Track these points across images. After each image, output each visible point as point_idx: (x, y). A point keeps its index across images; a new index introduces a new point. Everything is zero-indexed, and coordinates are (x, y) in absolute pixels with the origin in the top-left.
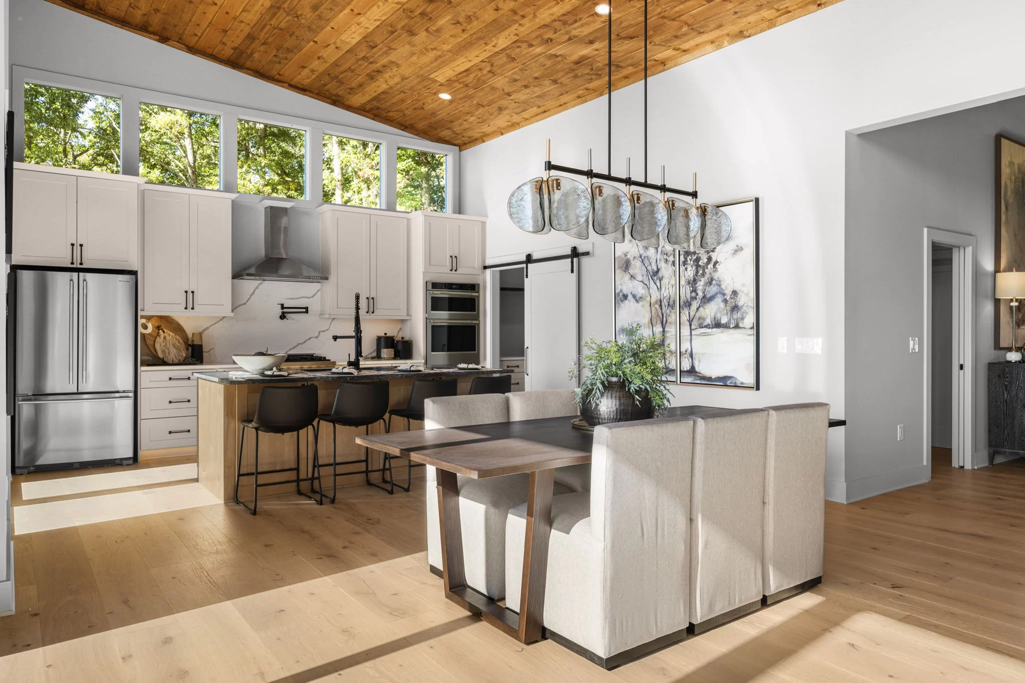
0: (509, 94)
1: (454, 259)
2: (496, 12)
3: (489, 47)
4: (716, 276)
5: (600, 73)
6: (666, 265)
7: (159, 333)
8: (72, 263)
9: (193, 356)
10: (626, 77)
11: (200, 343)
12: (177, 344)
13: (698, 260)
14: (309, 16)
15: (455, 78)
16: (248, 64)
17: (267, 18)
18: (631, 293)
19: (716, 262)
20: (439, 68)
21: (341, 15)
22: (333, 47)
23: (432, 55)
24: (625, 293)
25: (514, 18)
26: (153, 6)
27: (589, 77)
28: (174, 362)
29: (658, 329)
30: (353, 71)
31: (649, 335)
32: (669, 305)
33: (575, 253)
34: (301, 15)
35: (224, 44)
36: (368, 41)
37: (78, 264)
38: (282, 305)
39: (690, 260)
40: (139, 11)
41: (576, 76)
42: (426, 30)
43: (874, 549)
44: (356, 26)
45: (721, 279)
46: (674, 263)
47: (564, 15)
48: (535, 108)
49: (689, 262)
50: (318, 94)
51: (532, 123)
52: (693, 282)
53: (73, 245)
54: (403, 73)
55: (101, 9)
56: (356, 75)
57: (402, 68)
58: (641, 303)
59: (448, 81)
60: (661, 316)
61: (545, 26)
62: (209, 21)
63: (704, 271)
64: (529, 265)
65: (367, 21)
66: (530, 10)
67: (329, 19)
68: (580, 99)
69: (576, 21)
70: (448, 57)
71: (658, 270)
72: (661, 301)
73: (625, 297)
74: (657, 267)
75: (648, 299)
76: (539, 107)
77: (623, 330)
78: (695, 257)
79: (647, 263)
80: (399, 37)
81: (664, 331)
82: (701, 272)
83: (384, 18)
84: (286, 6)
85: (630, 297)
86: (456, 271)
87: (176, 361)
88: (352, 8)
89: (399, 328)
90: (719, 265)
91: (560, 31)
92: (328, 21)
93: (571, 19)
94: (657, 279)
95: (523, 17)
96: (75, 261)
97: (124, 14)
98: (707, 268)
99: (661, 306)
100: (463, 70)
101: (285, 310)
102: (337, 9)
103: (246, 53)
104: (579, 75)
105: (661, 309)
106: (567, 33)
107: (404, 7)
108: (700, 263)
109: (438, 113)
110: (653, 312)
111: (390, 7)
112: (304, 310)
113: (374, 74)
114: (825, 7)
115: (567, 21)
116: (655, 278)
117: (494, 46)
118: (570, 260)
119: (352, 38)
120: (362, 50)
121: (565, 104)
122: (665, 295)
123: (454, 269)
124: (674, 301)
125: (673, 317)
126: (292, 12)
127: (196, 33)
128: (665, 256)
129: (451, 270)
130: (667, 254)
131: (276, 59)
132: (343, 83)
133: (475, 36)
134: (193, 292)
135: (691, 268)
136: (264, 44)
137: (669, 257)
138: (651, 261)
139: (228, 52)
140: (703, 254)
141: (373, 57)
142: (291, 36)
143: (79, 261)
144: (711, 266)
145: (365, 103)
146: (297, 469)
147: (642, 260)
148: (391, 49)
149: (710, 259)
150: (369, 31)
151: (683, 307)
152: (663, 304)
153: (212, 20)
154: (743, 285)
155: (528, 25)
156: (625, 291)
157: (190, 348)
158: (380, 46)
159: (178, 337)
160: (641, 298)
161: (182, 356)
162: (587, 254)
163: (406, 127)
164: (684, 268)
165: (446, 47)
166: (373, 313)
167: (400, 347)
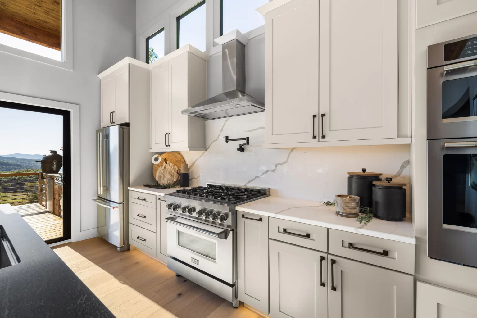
7: (163, 164)
11: (186, 172)
12: (173, 172)
38: (227, 138)
134: (170, 134)
157: (180, 176)
159: (176, 167)
166: (324, 137)
167: (378, 195)
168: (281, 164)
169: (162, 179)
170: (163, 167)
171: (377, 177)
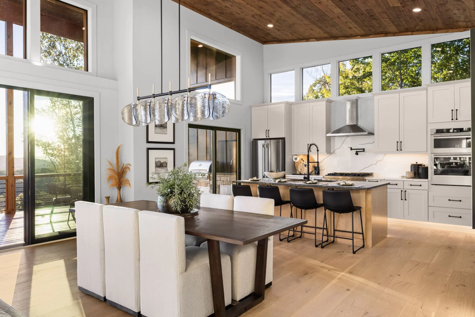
1: (455, 112)
53: (267, 130)
86: (457, 119)
96: (267, 136)
129: (453, 120)
166: (401, 150)
167: (420, 171)
168: (380, 161)
169: (302, 171)
170: (302, 163)
171: (421, 165)
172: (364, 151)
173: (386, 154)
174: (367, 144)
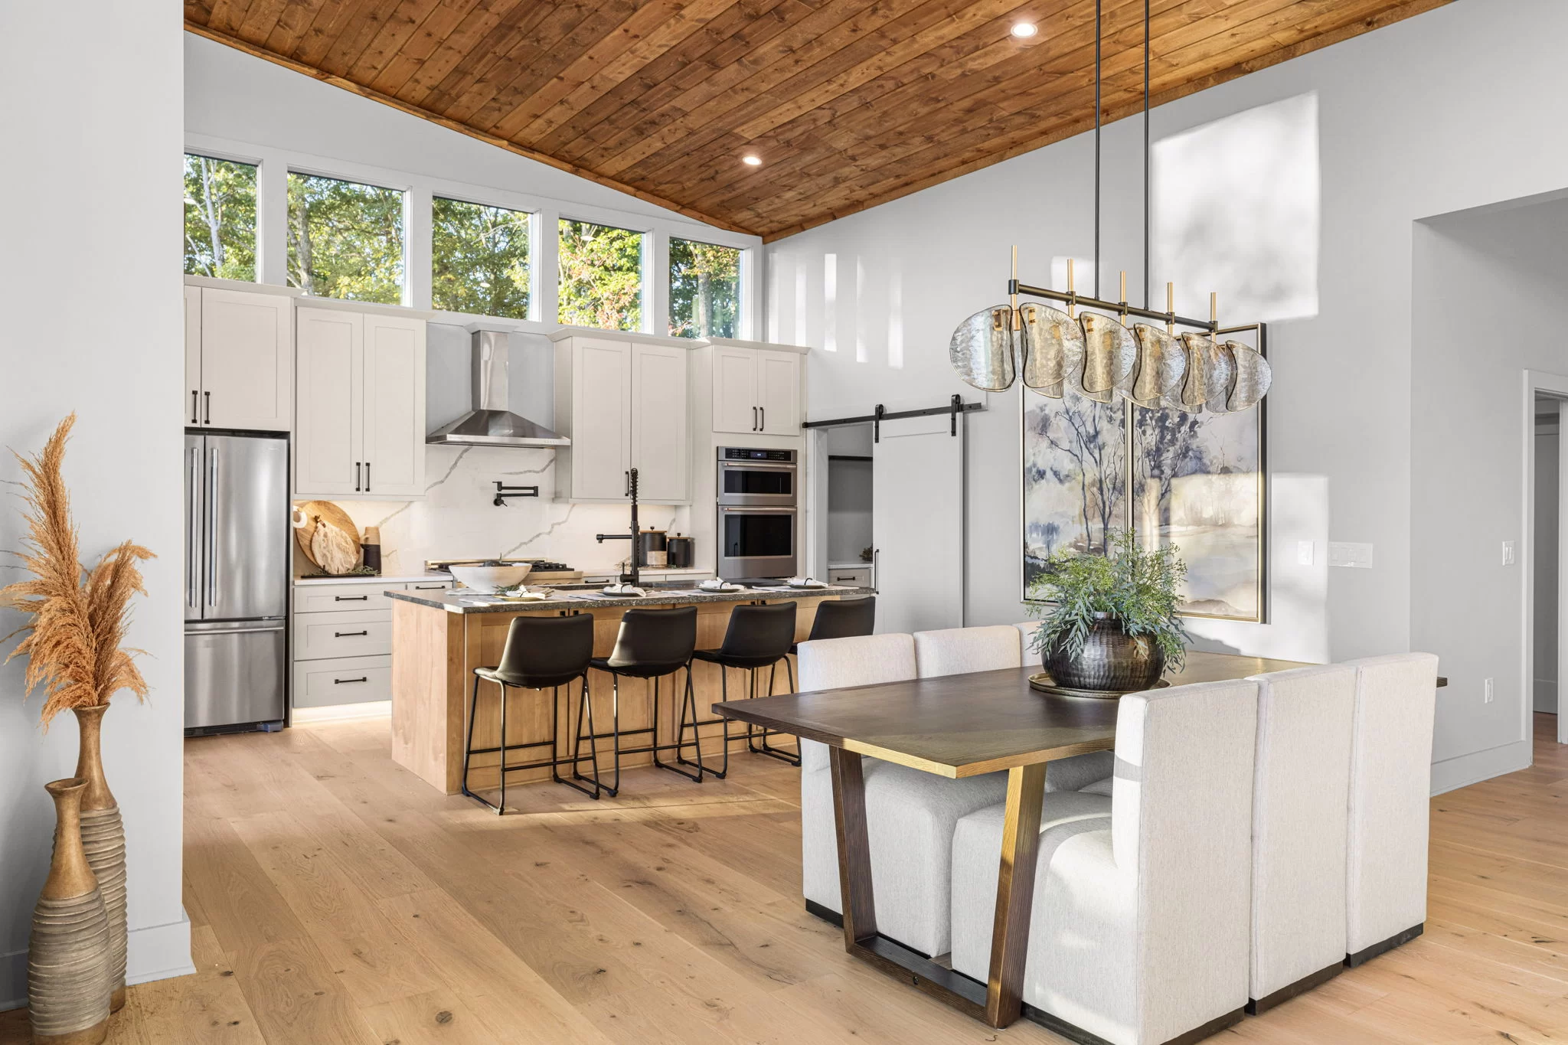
0: (853, 158)
1: (759, 412)
2: (853, 34)
3: (833, 87)
4: (1194, 444)
5: (1003, 126)
6: (1109, 426)
7: (316, 527)
8: (194, 421)
9: (366, 563)
10: (1044, 133)
11: (377, 544)
12: (344, 544)
13: (1164, 418)
14: (556, 40)
15: (772, 134)
16: (450, 111)
17: (491, 42)
18: (1051, 469)
19: (1195, 423)
20: (750, 118)
21: (608, 39)
22: (587, 85)
23: (742, 98)
24: (1041, 468)
25: (881, 43)
26: (314, 25)
27: (985, 133)
28: (340, 573)
29: (1096, 525)
30: (612, 123)
31: (1081, 535)
32: (1114, 488)
33: (958, 405)
34: (544, 38)
35: (417, 81)
36: (644, 76)
37: (203, 422)
38: (499, 484)
39: (1151, 418)
40: (291, 32)
41: (964, 131)
42: (737, 60)
43: (1483, 877)
44: (628, 56)
45: (1203, 449)
46: (1123, 423)
47: (958, 38)
48: (892, 179)
49: (1149, 421)
50: (553, 156)
51: (885, 202)
52: (1156, 454)
53: (195, 393)
54: (691, 126)
55: (232, 29)
56: (618, 128)
57: (691, 118)
58: (1067, 485)
59: (760, 137)
60: (1101, 505)
61: (927, 54)
62: (399, 47)
63: (1174, 435)
64: (881, 422)
65: (647, 47)
66: (907, 31)
67: (587, 45)
68: (965, 166)
69: (977, 49)
70: (766, 100)
71: (1097, 433)
72: (1101, 481)
73: (1041, 474)
74: (1096, 428)
75: (1081, 477)
76: (898, 177)
77: (1036, 527)
78: (1159, 415)
79: (1077, 422)
80: (693, 72)
81: (1106, 528)
82: (1169, 437)
83: (674, 43)
84: (522, 25)
85: (1049, 474)
86: (761, 430)
87: (342, 571)
88: (627, 28)
89: (672, 518)
90: (1199, 427)
91: (949, 62)
92: (588, 46)
93: (970, 44)
94: (1095, 447)
95: (895, 42)
96: (198, 418)
97: (267, 36)
98: (1180, 432)
99: (1101, 490)
100: (786, 120)
101: (504, 492)
102: (601, 29)
103: (449, 94)
104: (969, 130)
105: (1102, 494)
106: (961, 66)
107: (709, 26)
108: (1167, 424)
109: (737, 186)
110: (1088, 499)
111: (687, 26)
112: (532, 491)
113: (645, 126)
114: (1379, 27)
115: (963, 48)
116: (1092, 446)
117: (842, 85)
118: (949, 415)
119: (619, 73)
120: (631, 91)
121: (940, 172)
122: (1108, 473)
123: (758, 428)
124: (1124, 483)
125: (1122, 507)
126: (531, 34)
127: (375, 65)
128: (1108, 412)
129: (755, 429)
130: (1111, 409)
131: (493, 104)
132: (594, 140)
133: (813, 71)
134: (368, 465)
135: (1152, 431)
136: (480, 81)
137: (1115, 413)
138: (1084, 419)
139: (421, 93)
140: (1172, 410)
141: (648, 101)
142: (524, 69)
143: (204, 418)
144: (1185, 428)
145: (623, 171)
146: (553, 743)
147: (1071, 417)
148: (678, 88)
149: (1183, 417)
150: (648, 61)
151: (1138, 491)
152: (1104, 486)
153: (403, 46)
154: (1240, 459)
155: (901, 53)
156: (1041, 466)
157: (362, 550)
158: (663, 85)
159: (344, 534)
160: (1067, 476)
161: (351, 563)
162: (977, 407)
163: (683, 207)
164: (1140, 431)
165: (764, 87)
167: (674, 549)
168: (559, 524)
169: (328, 558)
172: (536, 494)
173: (574, 505)
174: (525, 472)
